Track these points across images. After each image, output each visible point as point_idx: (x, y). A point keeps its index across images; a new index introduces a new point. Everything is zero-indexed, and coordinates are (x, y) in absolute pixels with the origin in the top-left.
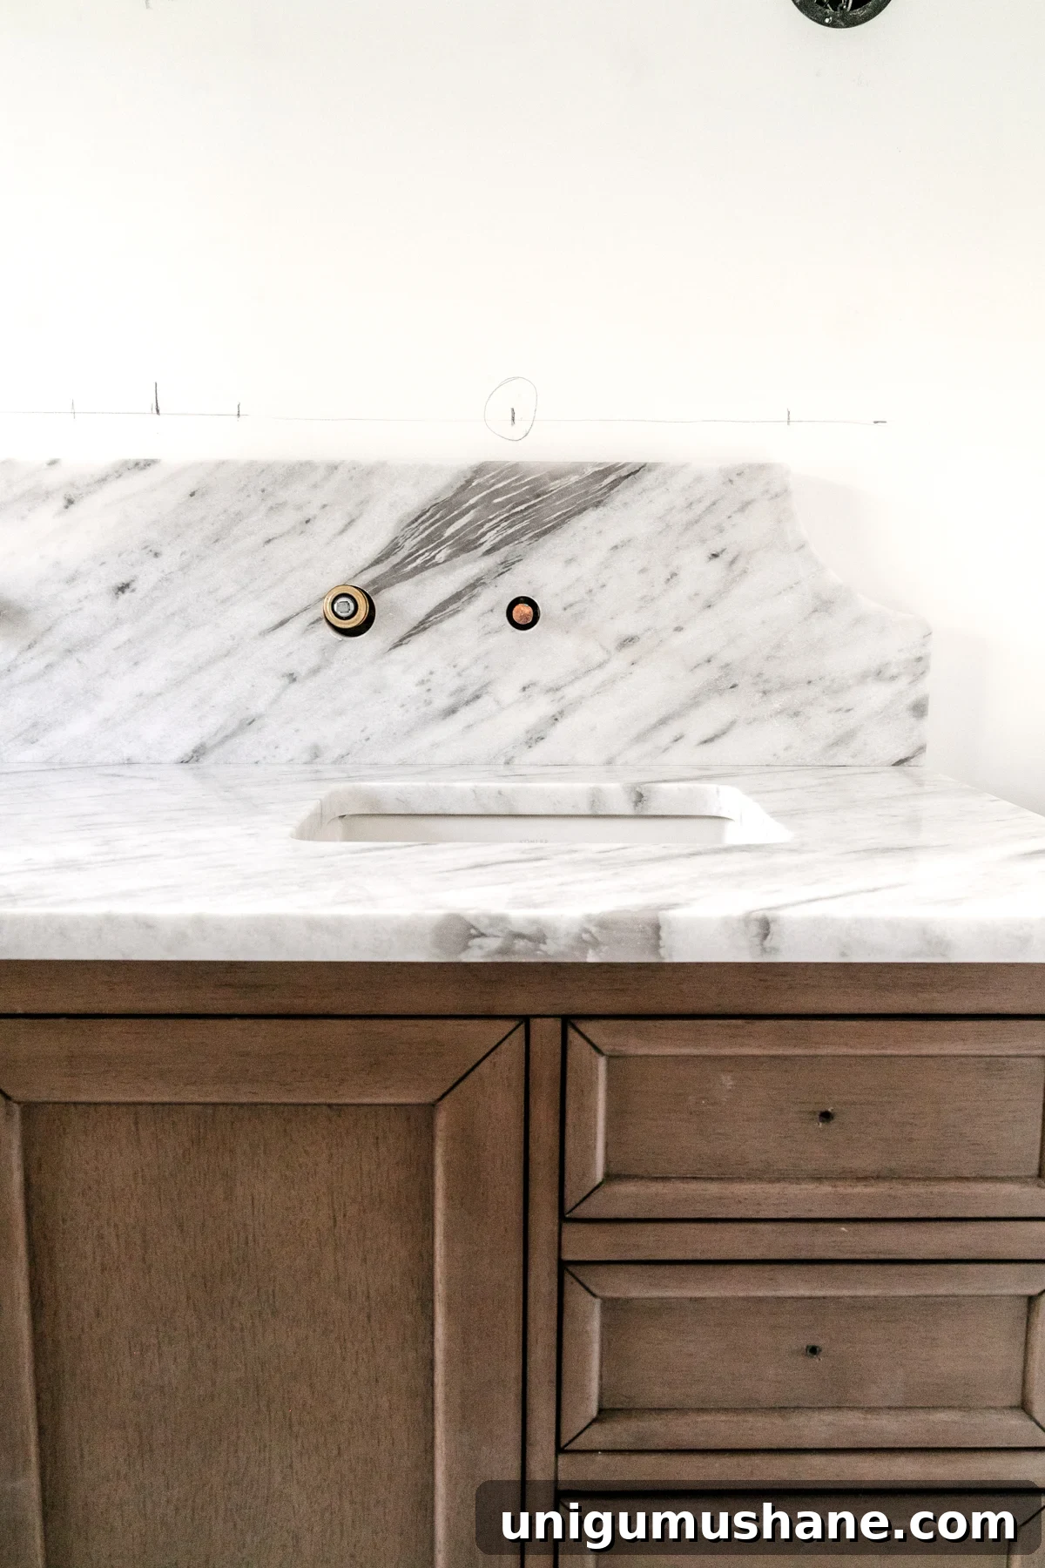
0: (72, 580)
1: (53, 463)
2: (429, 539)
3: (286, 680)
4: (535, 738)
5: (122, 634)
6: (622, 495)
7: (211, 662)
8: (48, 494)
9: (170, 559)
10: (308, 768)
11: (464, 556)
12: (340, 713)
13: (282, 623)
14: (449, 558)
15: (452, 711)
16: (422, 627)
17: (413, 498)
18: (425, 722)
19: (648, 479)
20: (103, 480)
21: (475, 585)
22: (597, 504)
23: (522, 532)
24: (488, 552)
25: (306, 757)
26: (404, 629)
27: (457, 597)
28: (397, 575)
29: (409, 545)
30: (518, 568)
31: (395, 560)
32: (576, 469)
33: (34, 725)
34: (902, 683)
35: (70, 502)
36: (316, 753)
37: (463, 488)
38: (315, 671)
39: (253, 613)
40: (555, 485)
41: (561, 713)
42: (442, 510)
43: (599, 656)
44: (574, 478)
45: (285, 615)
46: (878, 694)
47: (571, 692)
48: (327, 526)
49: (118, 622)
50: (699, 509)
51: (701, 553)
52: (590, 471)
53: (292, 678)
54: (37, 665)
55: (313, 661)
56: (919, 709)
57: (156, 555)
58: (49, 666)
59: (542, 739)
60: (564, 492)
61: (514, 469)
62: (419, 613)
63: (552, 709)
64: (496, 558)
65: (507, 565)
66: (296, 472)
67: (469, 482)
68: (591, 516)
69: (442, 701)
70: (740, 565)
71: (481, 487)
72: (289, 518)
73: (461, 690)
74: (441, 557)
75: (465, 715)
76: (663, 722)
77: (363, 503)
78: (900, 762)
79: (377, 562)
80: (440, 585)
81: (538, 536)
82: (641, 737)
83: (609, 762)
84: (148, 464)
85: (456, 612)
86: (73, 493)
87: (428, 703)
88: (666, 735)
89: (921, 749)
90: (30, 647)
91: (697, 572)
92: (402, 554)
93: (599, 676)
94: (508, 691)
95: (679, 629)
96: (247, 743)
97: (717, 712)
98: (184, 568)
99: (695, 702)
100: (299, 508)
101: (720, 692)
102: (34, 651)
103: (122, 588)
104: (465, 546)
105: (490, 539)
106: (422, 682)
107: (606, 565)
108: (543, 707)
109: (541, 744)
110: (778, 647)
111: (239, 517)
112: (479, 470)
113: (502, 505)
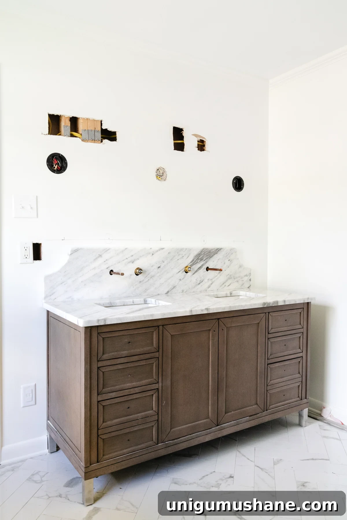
0: (152, 266)
1: (151, 248)
2: (197, 259)
3: (179, 280)
4: (209, 287)
5: (158, 275)
6: (219, 252)
7: (170, 278)
8: (150, 253)
9: (166, 262)
10: (182, 293)
11: (201, 261)
12: (186, 285)
13: (179, 272)
14: (200, 261)
15: (199, 284)
16: (196, 272)
17: (196, 253)
18: (196, 285)
19: (222, 250)
20: (157, 251)
21: (203, 265)
22: (217, 253)
23: (208, 258)
24: (204, 261)
25: (182, 292)
26: (194, 272)
27: (200, 267)
28: (193, 264)
29: (195, 260)
30: (208, 263)
31: (193, 262)
32: (214, 249)
33: (146, 289)
34: (248, 277)
35: (153, 254)
36: (183, 291)
37: (201, 252)
38: (183, 279)
39: (176, 270)
40: (212, 251)
41: (212, 283)
42: (199, 255)
43: (216, 275)
44: (214, 250)
45: (180, 271)
46: (246, 279)
47: (213, 280)
48: (185, 257)
49: (158, 272)
50: (227, 254)
51: (228, 260)
52: (216, 249)
53: (180, 280)
54: (147, 279)
55: (183, 278)
56: (250, 280)
57: (164, 262)
58: (148, 280)
59: (210, 287)
60: (213, 252)
61: (207, 249)
62: (196, 269)
63: (211, 283)
64: (205, 261)
65: (206, 262)
66: (182, 249)
67: (202, 251)
68: (216, 255)
69: (198, 282)
70: (232, 261)
71: (204, 251)
72: (181, 256)
73: (201, 280)
74: (199, 261)
75: (201, 284)
76: (223, 284)
77: (190, 254)
78: (248, 287)
79: (191, 262)
80: (199, 265)
81: (210, 258)
82: (221, 286)
83: (218, 290)
84: (163, 248)
85: (200, 269)
86: (153, 253)
87: (197, 283)
88: (224, 285)
89: (251, 285)
90: (146, 277)
91: (227, 263)
92: (194, 261)
93: (216, 277)
94: (206, 280)
95: (225, 270)
96: (174, 290)
97: (229, 282)
98: (167, 264)
99: (227, 281)
100: (182, 255)
101: (230, 279)
102: (147, 277)
103: (159, 267)
104: (201, 260)
105: (204, 259)
106: (196, 280)
107: (217, 262)
108: (210, 282)
109: (210, 288)
110: (236, 272)
111: (174, 256)
112: (203, 249)
113: (206, 254)
